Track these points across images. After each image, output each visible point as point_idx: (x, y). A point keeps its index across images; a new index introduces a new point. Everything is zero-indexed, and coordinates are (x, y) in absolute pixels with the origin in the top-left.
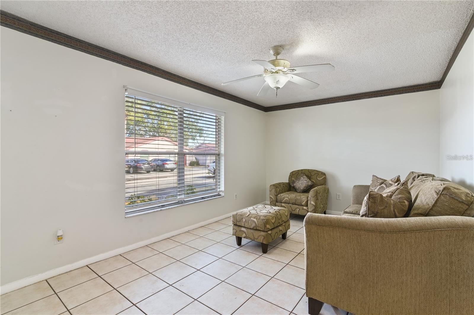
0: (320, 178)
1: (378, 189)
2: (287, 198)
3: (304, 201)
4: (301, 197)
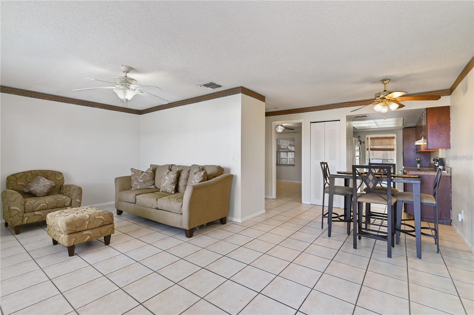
0: (60, 178)
1: (142, 177)
2: (44, 203)
3: (68, 202)
4: (63, 199)
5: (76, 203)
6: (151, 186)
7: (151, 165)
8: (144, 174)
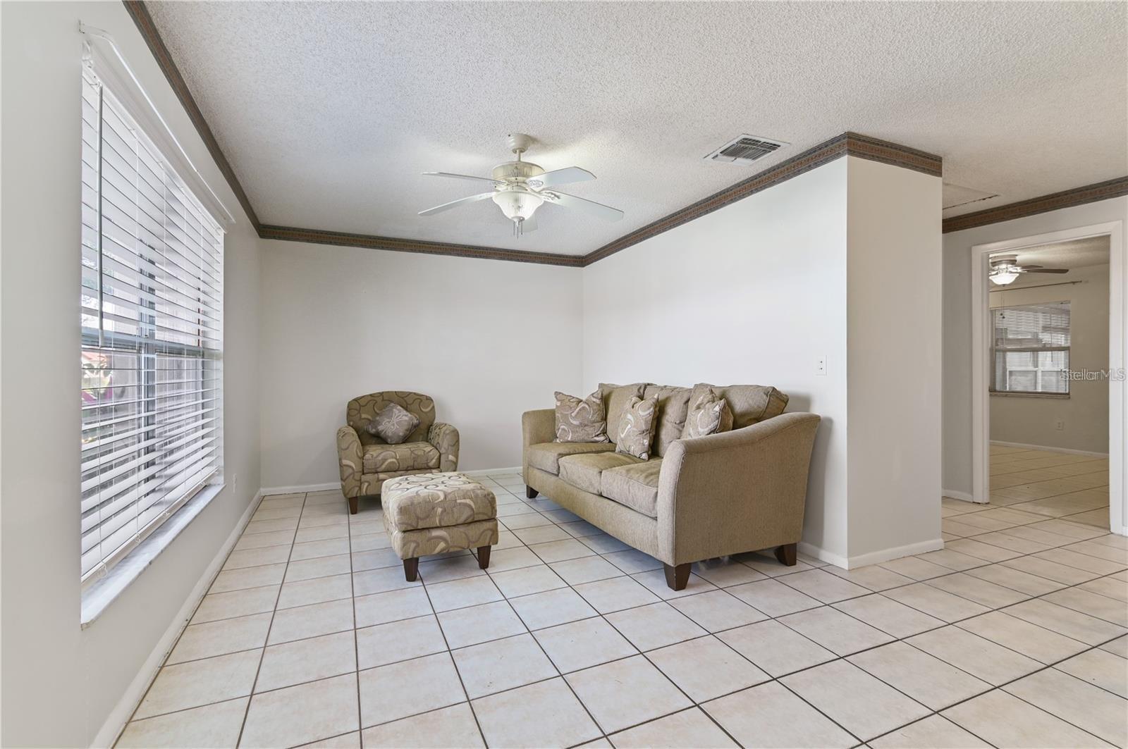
0: (428, 408)
1: (578, 413)
2: (392, 458)
3: (434, 458)
4: (425, 451)
5: (448, 462)
6: (597, 436)
7: (601, 385)
8: (582, 405)
